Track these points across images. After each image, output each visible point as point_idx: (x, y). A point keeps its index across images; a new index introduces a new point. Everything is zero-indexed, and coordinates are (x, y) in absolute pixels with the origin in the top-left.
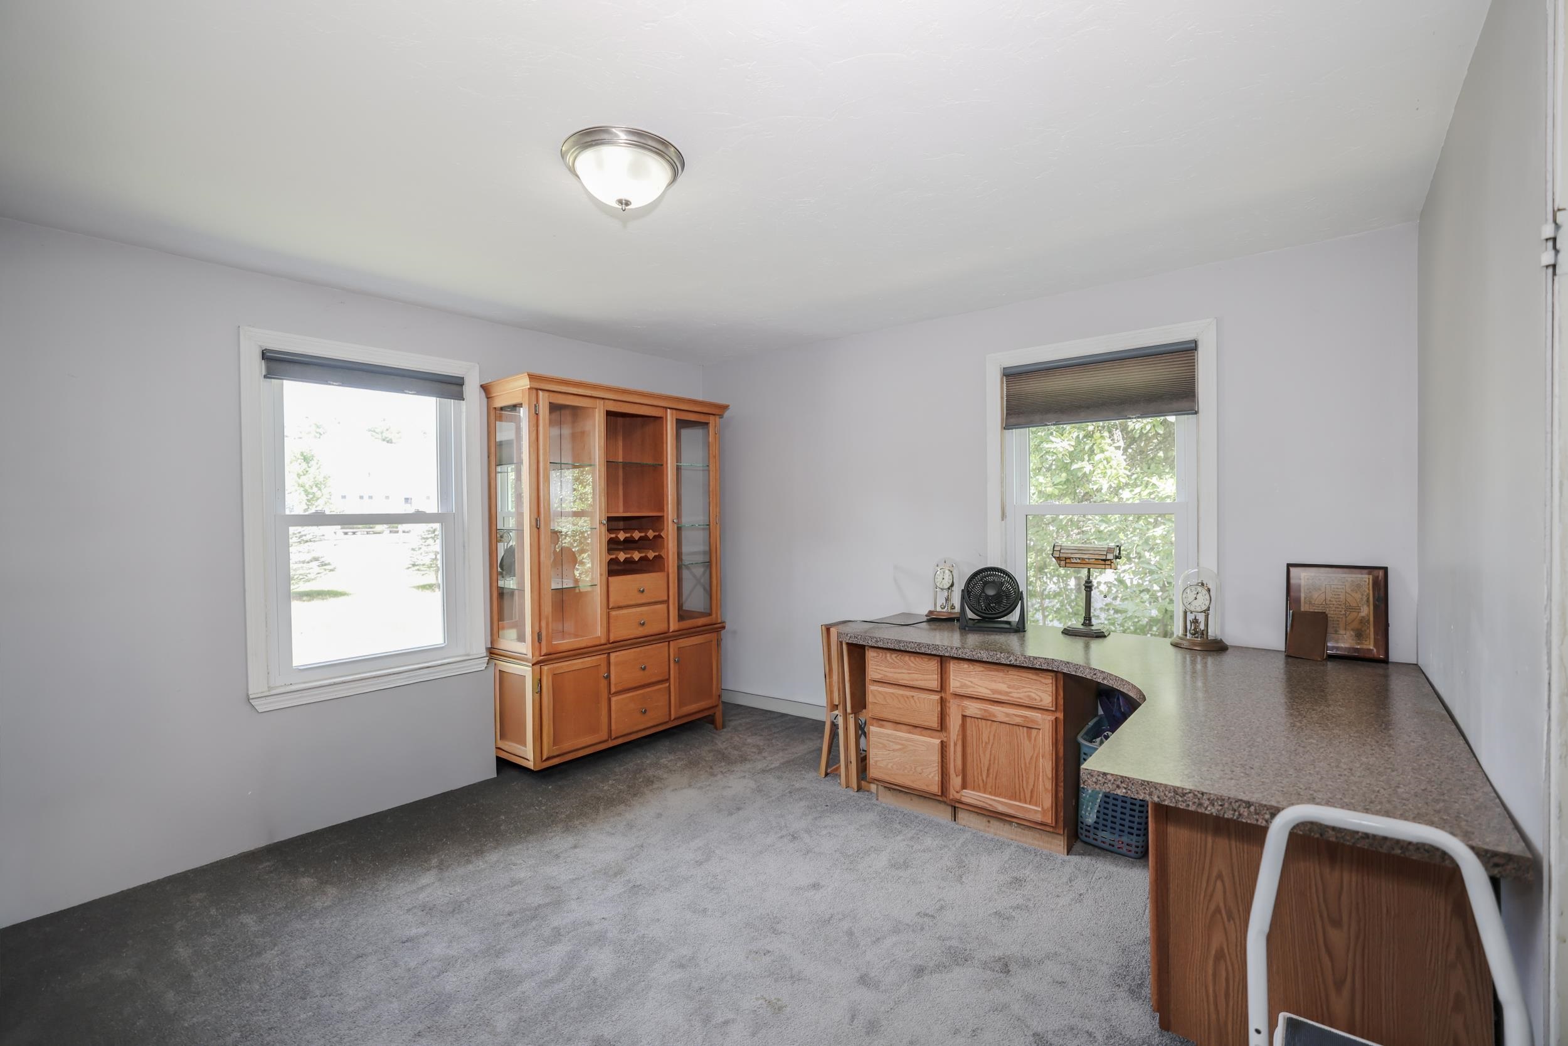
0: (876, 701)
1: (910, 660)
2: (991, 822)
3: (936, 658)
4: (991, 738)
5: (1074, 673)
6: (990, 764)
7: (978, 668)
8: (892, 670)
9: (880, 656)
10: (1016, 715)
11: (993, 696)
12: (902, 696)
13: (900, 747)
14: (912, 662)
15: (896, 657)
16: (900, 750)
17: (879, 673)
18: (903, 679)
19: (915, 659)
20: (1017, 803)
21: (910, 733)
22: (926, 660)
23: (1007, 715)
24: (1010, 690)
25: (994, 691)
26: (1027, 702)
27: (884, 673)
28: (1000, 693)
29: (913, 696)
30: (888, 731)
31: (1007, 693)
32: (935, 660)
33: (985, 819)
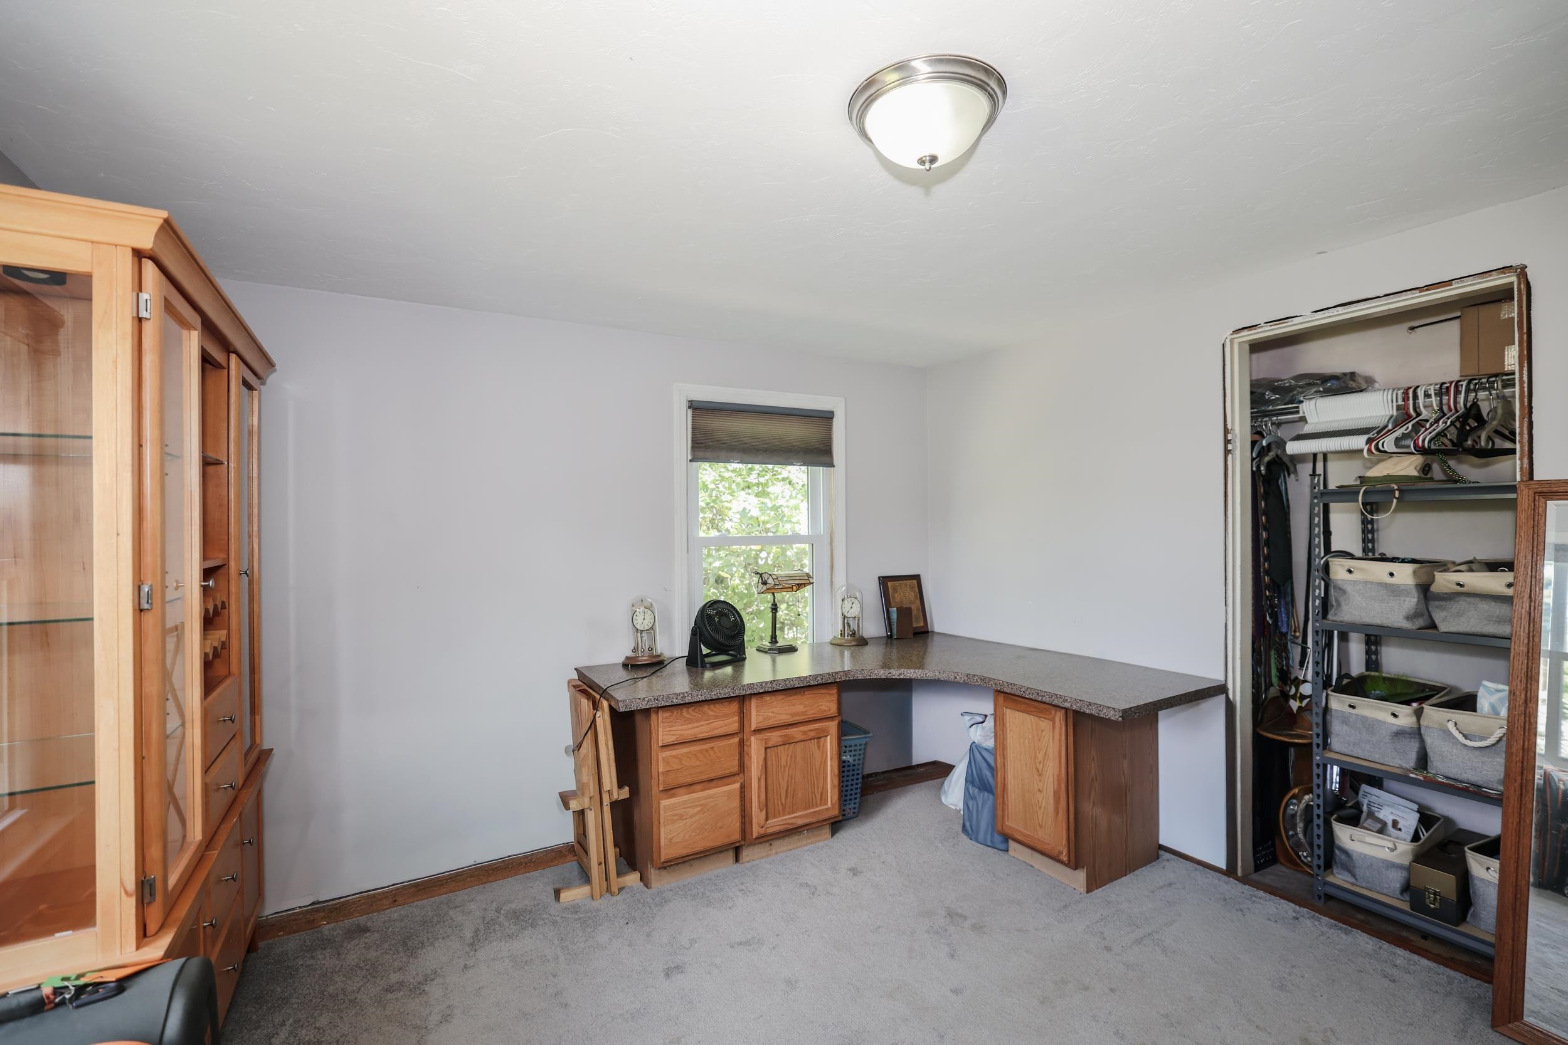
0: (670, 769)
1: (709, 709)
2: (773, 844)
3: (736, 699)
4: (789, 762)
5: (868, 677)
6: (788, 786)
7: (779, 697)
8: (690, 726)
9: (675, 715)
10: (811, 731)
11: (793, 719)
12: (701, 751)
13: (699, 809)
14: (712, 711)
15: (693, 710)
16: (699, 812)
17: (673, 735)
18: (701, 733)
19: (715, 706)
20: (812, 810)
21: (705, 789)
22: (726, 704)
23: (804, 733)
24: (807, 709)
25: (793, 715)
26: (818, 716)
27: (679, 733)
28: (797, 714)
29: (712, 748)
30: (682, 798)
31: (804, 713)
32: (735, 701)
33: (767, 844)
